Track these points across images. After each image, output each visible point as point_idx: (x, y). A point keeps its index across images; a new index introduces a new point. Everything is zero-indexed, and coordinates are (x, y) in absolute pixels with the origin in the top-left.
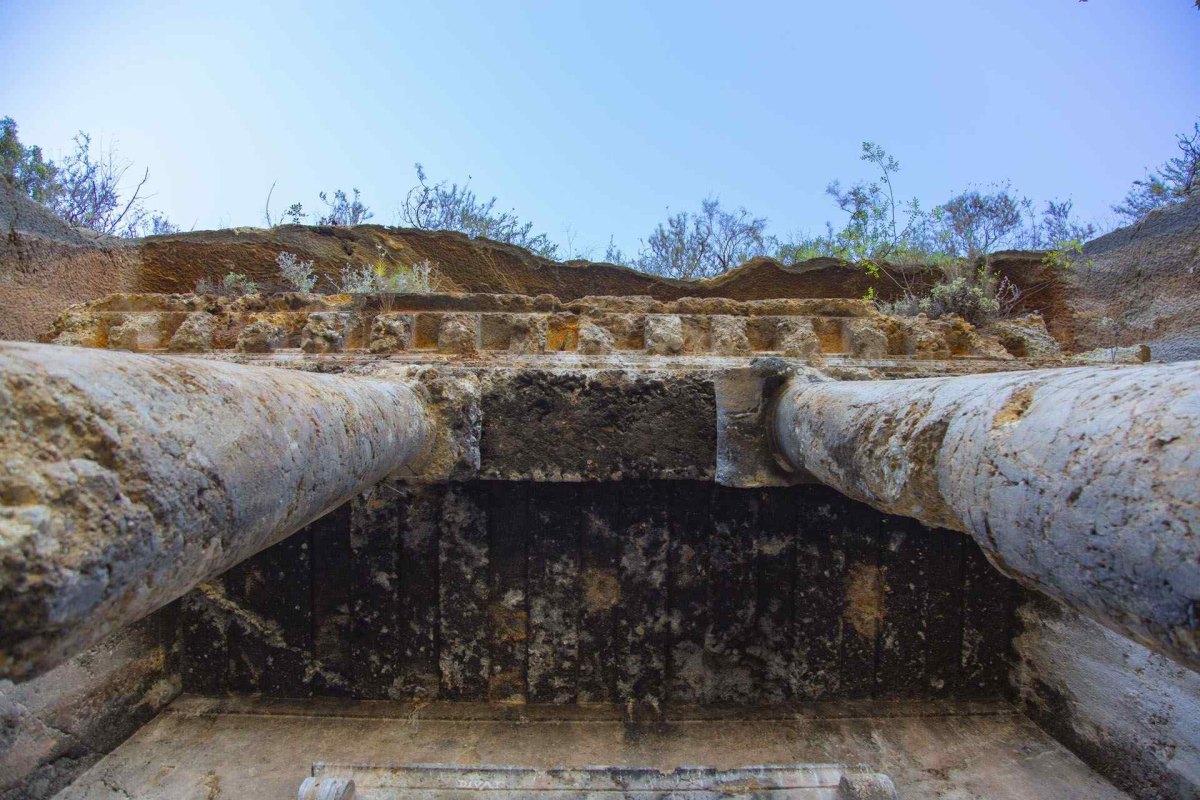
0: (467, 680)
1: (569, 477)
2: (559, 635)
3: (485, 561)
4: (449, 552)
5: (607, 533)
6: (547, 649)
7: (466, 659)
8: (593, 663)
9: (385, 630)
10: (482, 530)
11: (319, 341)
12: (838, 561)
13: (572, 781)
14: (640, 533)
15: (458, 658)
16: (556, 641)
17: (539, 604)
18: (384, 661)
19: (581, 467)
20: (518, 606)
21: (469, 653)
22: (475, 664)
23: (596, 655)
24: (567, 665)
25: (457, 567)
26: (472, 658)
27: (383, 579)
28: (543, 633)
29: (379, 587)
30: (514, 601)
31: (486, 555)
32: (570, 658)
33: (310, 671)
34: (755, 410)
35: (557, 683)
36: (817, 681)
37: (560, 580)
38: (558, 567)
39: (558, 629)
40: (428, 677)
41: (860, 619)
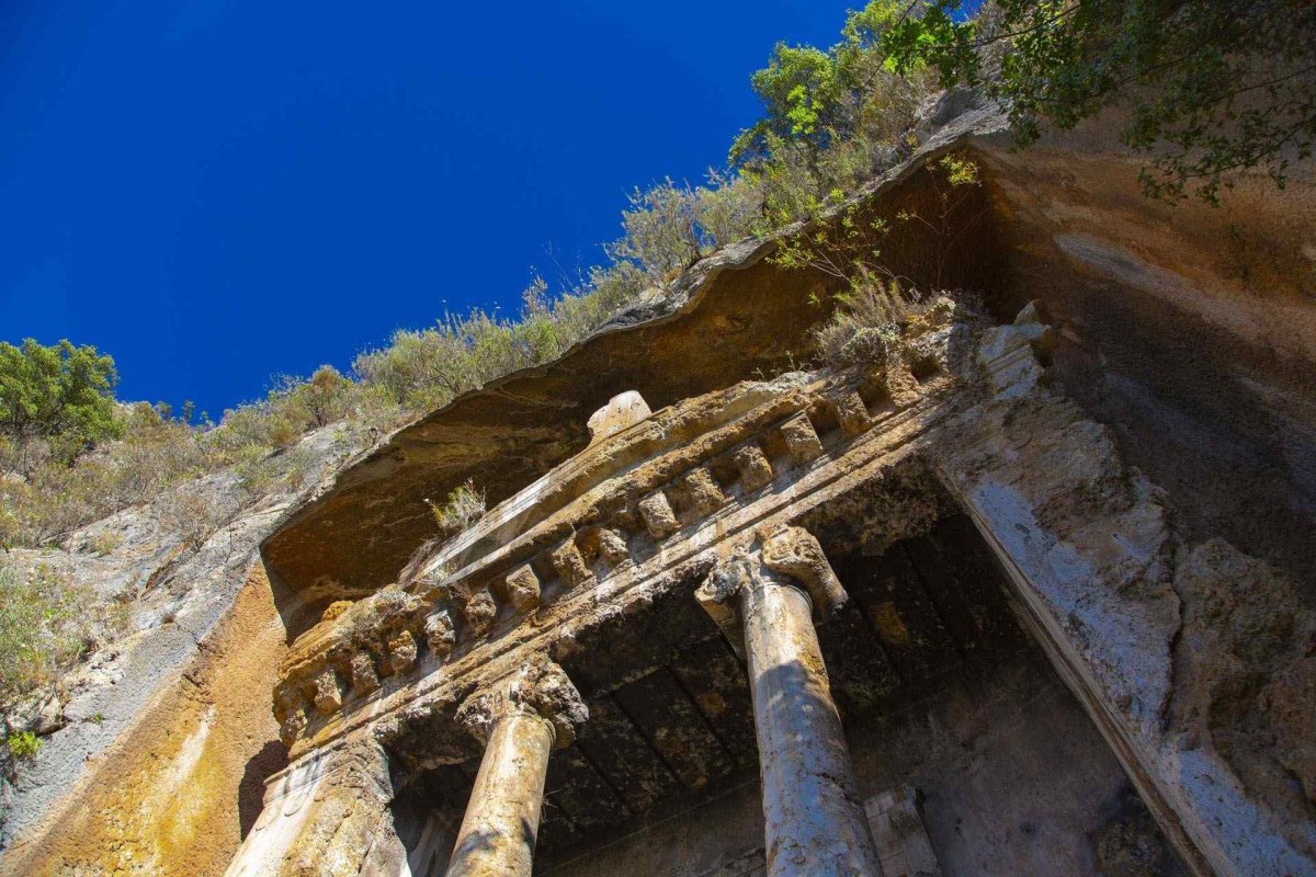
0: (664, 787)
1: (648, 672)
2: (703, 740)
3: (630, 726)
4: (606, 732)
5: (695, 673)
6: (700, 750)
7: (656, 777)
8: (733, 741)
9: (598, 786)
10: (618, 711)
11: (442, 646)
12: (856, 615)
13: (740, 868)
14: (714, 665)
15: (651, 779)
16: (702, 744)
17: (679, 731)
18: (609, 801)
19: (652, 664)
20: (668, 736)
21: (656, 775)
22: (662, 778)
23: (733, 737)
24: (718, 752)
25: (617, 736)
26: (659, 776)
27: (578, 763)
28: (692, 744)
29: (578, 768)
30: (663, 735)
31: (629, 722)
32: (718, 748)
33: (571, 825)
34: (730, 617)
35: (719, 764)
36: (884, 686)
37: (683, 713)
38: (677, 707)
39: (701, 736)
40: (641, 795)
41: (893, 636)
